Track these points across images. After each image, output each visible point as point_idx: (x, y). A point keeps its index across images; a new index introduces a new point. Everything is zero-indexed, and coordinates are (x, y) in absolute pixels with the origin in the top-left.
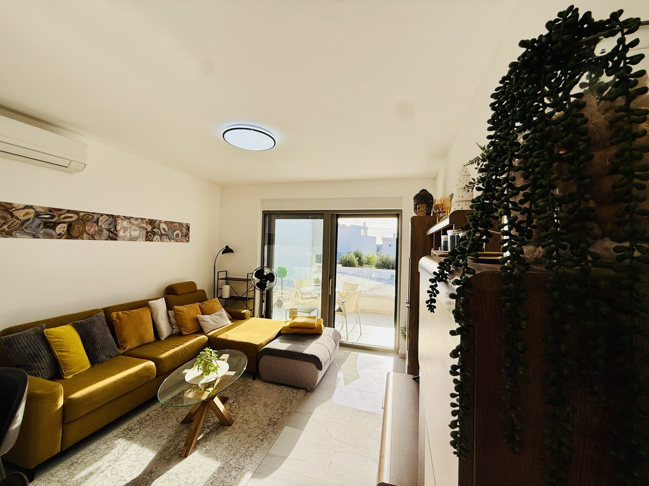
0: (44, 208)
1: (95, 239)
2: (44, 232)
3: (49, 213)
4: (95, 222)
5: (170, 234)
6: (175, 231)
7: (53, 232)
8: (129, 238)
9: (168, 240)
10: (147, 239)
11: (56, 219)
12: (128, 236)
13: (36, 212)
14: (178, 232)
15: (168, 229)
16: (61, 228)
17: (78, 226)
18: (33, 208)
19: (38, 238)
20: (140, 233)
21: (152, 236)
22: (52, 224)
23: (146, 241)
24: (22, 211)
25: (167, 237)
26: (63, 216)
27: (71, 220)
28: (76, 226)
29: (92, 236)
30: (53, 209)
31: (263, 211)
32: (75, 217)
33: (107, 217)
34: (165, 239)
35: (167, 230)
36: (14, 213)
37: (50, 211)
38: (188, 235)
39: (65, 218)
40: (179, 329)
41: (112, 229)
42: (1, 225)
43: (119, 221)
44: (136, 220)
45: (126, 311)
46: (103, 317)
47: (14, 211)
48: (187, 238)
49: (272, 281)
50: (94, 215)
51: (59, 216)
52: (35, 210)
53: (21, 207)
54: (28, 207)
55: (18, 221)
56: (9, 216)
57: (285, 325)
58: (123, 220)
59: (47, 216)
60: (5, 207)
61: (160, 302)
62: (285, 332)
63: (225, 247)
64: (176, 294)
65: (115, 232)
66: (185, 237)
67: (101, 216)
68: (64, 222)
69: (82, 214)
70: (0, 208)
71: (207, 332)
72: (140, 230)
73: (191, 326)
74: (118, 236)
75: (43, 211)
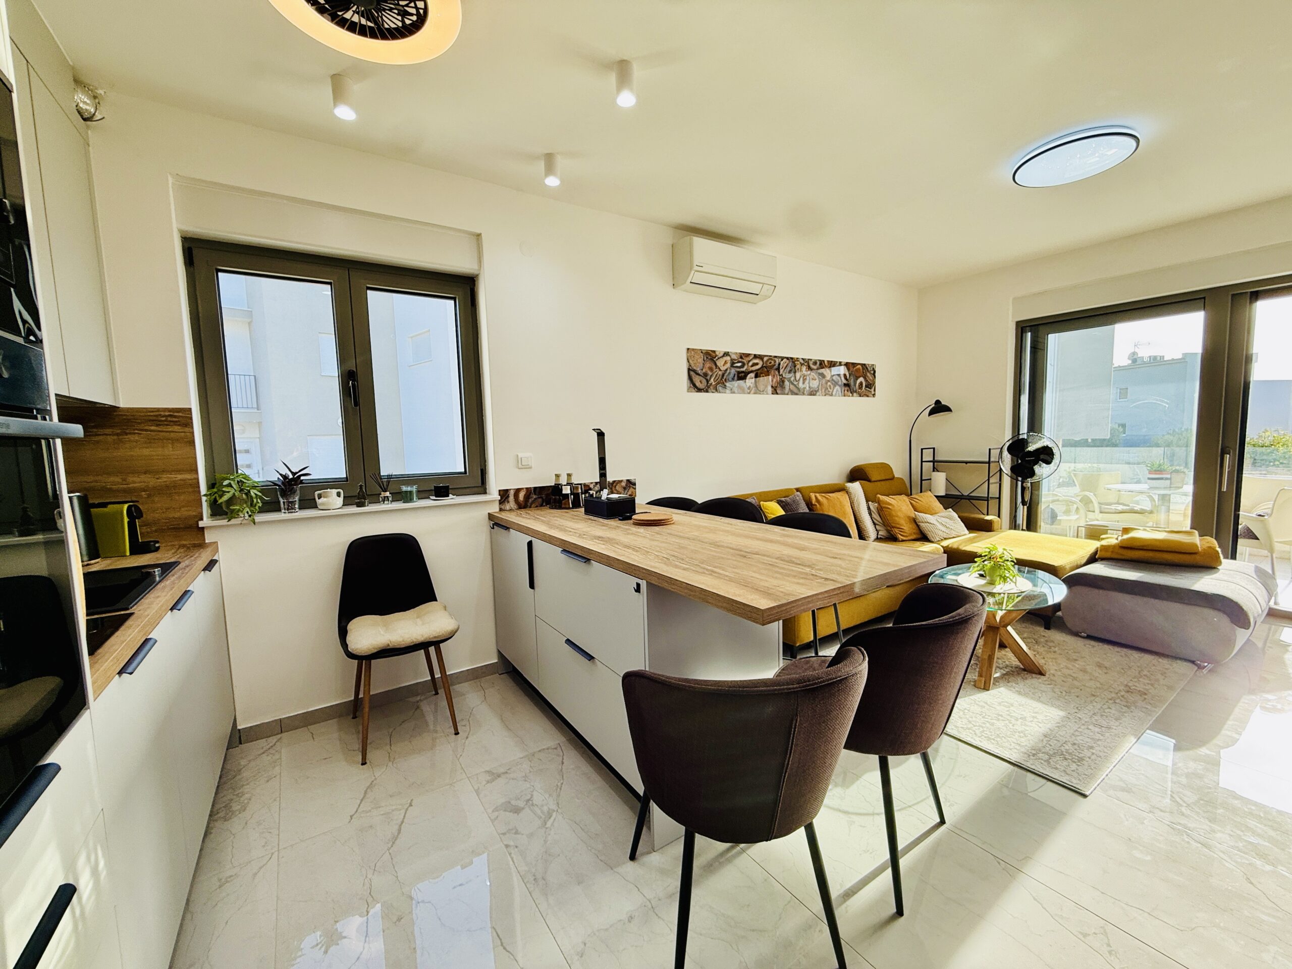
0: (736, 353)
1: (777, 394)
2: (738, 385)
3: (740, 360)
4: (776, 369)
5: (852, 384)
6: (857, 378)
7: (744, 385)
8: (809, 391)
9: (850, 394)
10: (827, 392)
11: (746, 367)
12: (808, 388)
13: (731, 360)
14: (861, 379)
15: (850, 376)
16: (750, 380)
17: (763, 376)
19: (734, 393)
20: (819, 384)
22: (743, 374)
23: (825, 395)
24: (721, 359)
25: (849, 389)
26: (751, 364)
27: (757, 367)
29: (775, 389)
30: (743, 354)
31: (1018, 323)
33: (787, 361)
34: (846, 392)
35: (848, 376)
36: (717, 362)
37: (741, 358)
38: (874, 383)
39: (752, 366)
40: (888, 531)
41: (792, 379)
42: (708, 378)
43: (798, 366)
44: (815, 363)
45: (823, 494)
46: (802, 498)
47: (717, 360)
48: (873, 390)
49: (1048, 462)
50: (776, 359)
51: (748, 364)
52: (730, 357)
53: (721, 354)
54: (726, 354)
55: (720, 373)
56: (714, 367)
57: (1104, 543)
58: (802, 364)
59: (739, 364)
60: (710, 356)
61: (856, 487)
62: (1108, 555)
63: (934, 402)
64: (869, 481)
65: (795, 383)
66: (870, 388)
67: (782, 360)
68: (752, 372)
69: (765, 359)
70: (707, 358)
71: (938, 539)
72: (819, 378)
73: (907, 527)
74: (799, 389)
75: (737, 359)
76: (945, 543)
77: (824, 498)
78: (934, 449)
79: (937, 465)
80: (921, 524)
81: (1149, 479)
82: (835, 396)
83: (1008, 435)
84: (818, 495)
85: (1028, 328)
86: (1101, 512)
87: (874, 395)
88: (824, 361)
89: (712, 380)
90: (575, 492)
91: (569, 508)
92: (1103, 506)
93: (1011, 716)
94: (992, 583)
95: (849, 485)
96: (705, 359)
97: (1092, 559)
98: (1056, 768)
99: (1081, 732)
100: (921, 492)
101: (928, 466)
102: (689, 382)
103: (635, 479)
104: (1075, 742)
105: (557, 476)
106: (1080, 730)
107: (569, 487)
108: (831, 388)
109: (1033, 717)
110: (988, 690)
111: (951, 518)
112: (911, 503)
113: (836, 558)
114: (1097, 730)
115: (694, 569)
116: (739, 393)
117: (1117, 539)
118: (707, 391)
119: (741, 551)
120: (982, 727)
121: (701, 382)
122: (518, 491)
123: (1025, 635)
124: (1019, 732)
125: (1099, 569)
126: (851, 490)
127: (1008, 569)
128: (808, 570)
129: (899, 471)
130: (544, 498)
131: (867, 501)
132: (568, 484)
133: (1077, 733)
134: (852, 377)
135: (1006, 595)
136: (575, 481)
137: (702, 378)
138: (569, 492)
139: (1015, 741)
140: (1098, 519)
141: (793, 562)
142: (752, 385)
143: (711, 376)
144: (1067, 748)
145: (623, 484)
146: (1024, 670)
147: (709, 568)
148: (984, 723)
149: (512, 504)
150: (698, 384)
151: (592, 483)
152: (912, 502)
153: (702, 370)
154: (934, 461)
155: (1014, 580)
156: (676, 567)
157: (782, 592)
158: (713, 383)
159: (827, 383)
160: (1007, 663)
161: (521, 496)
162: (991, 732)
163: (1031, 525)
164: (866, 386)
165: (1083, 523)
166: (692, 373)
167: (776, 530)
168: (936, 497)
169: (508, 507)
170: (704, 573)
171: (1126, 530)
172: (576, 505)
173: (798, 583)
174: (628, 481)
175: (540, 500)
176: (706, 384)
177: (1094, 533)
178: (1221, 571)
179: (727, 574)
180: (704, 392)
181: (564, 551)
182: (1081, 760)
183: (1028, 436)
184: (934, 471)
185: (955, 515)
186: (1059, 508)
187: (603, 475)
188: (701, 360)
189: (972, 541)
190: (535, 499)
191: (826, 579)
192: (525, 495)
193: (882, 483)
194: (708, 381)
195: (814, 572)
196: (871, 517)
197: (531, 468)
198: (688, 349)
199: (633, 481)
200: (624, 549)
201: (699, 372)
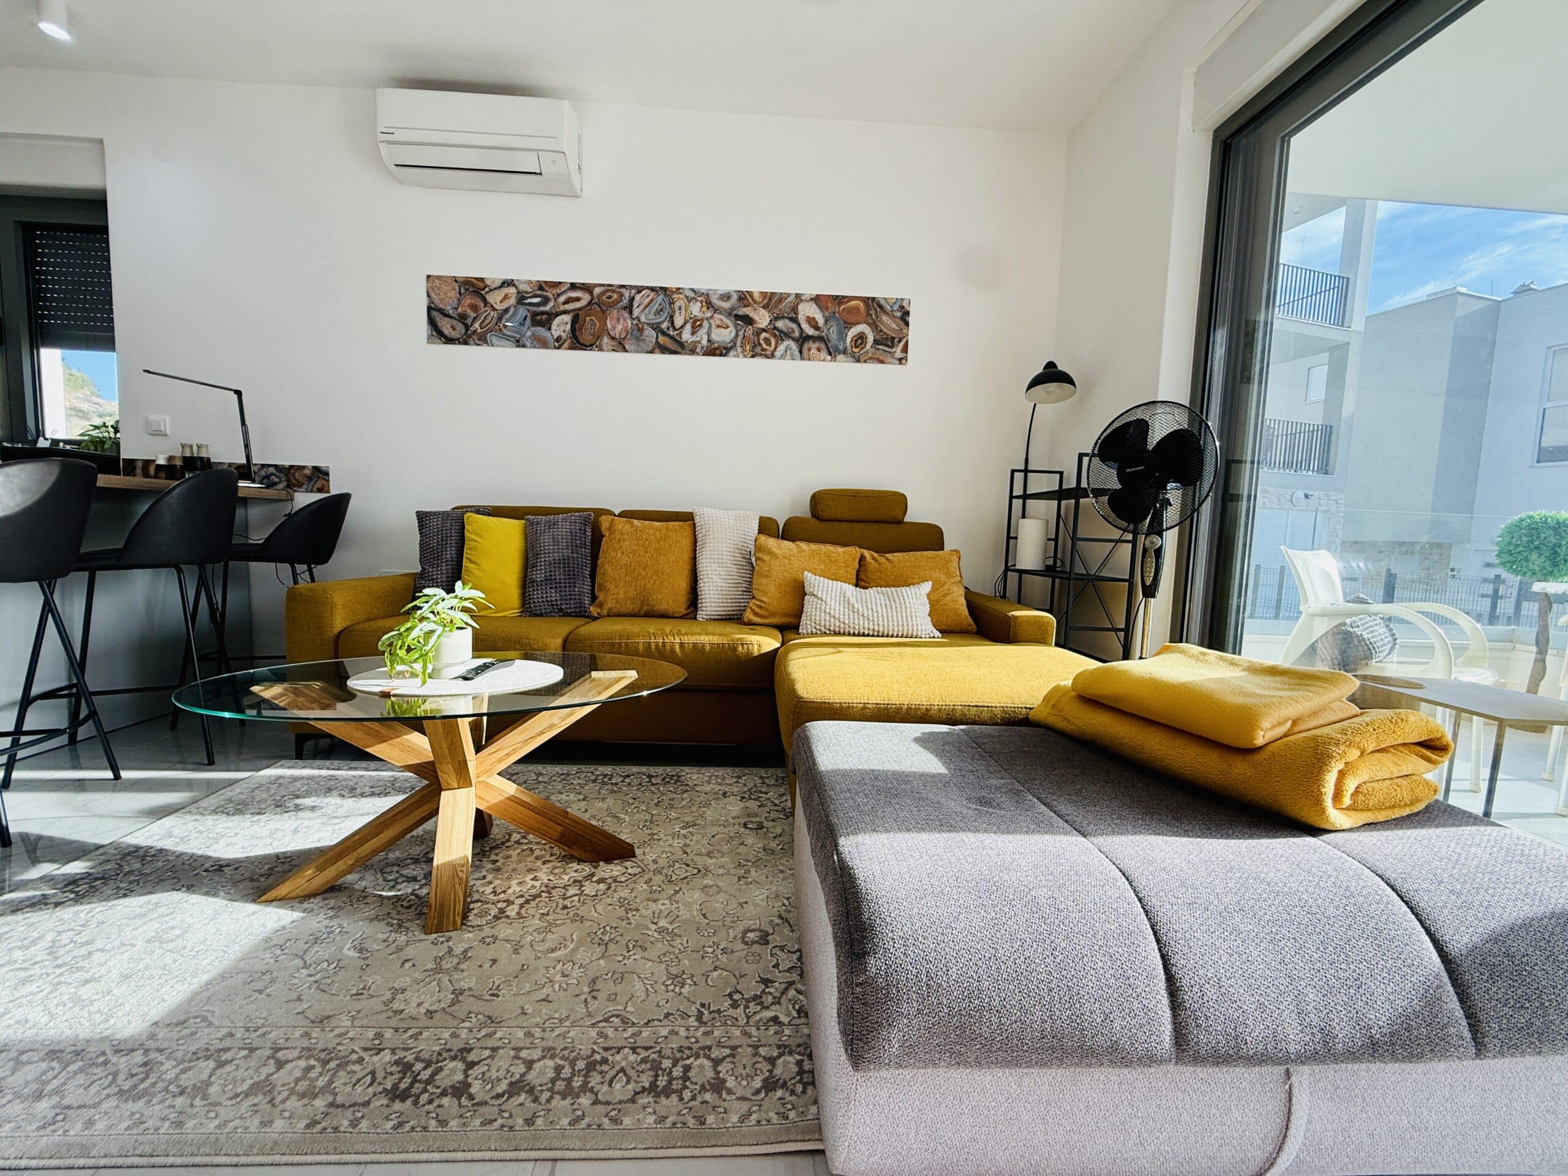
0: (531, 282)
1: (625, 350)
2: (533, 334)
3: (539, 292)
4: (625, 308)
5: (834, 336)
6: (849, 325)
7: (547, 334)
8: (708, 347)
9: (824, 354)
10: (758, 350)
11: (551, 304)
12: (705, 342)
13: (518, 292)
14: (862, 328)
15: (826, 321)
16: (561, 326)
17: (592, 320)
18: (514, 285)
19: (524, 346)
20: (737, 335)
21: (773, 341)
22: (544, 317)
23: (753, 356)
24: (497, 292)
25: (823, 346)
26: (562, 298)
27: (578, 305)
28: (587, 318)
29: (620, 343)
30: (546, 282)
31: (1216, 133)
32: (586, 298)
33: (652, 294)
34: (813, 351)
35: (821, 322)
36: (487, 297)
37: (541, 288)
38: (903, 338)
39: (565, 303)
41: (665, 325)
42: (469, 321)
43: (681, 303)
44: (725, 297)
47: (487, 292)
48: (899, 349)
50: (622, 290)
51: (556, 299)
52: (517, 288)
53: (499, 284)
54: (509, 283)
55: (495, 314)
56: (482, 305)
58: (689, 300)
59: (536, 300)
60: (474, 288)
65: (672, 332)
66: (892, 346)
67: (639, 292)
68: (565, 312)
69: (597, 291)
70: (467, 290)
72: (736, 324)
74: (681, 345)
75: (530, 290)
77: (628, 525)
82: (782, 357)
84: (619, 520)
87: (902, 360)
88: (750, 293)
89: (477, 325)
96: (463, 291)
102: (432, 327)
103: (328, 467)
108: (769, 345)
116: (534, 347)
118: (466, 343)
121: (453, 328)
134: (833, 323)
137: (455, 322)
142: (564, 335)
143: (475, 318)
145: (307, 472)
150: (447, 331)
153: (456, 309)
158: (479, 331)
159: (757, 334)
164: (878, 342)
166: (435, 314)
174: (316, 469)
176: (463, 331)
180: (460, 343)
188: (453, 294)
193: (858, 526)
194: (467, 327)
197: (166, 435)
198: (428, 277)
201: (450, 312)
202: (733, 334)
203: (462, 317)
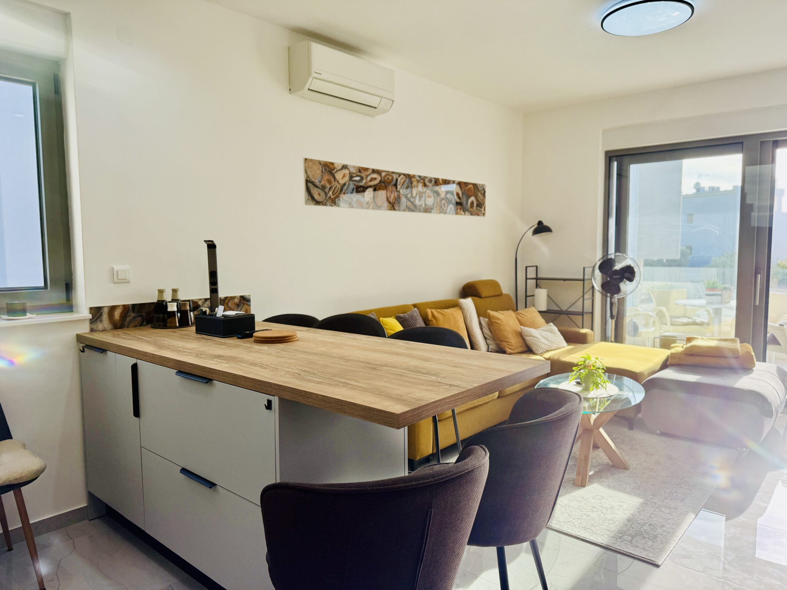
0: (355, 167)
1: (395, 210)
2: (357, 199)
3: (359, 174)
4: (394, 185)
5: (465, 203)
6: (469, 197)
7: (363, 199)
8: (425, 208)
9: (462, 212)
10: (441, 209)
11: (364, 181)
12: (423, 205)
13: (350, 173)
14: (472, 199)
15: (463, 195)
16: (368, 194)
17: (381, 191)
19: (353, 207)
20: (434, 202)
21: (446, 205)
22: (362, 189)
23: (440, 213)
24: (340, 172)
25: (462, 208)
26: (369, 178)
27: (375, 182)
29: (392, 205)
30: (362, 168)
31: (607, 153)
33: (404, 178)
34: (459, 210)
35: (461, 195)
36: (336, 175)
37: (360, 171)
38: (484, 203)
39: (371, 181)
40: (498, 345)
41: (409, 196)
42: (327, 190)
43: (415, 183)
44: (430, 181)
45: (439, 310)
46: (419, 314)
47: (335, 172)
48: (483, 209)
49: (631, 280)
50: (393, 175)
51: (366, 178)
52: (349, 170)
53: (340, 167)
54: (345, 167)
55: (339, 186)
56: (333, 180)
57: (673, 351)
58: (418, 181)
59: (358, 178)
60: (329, 168)
61: (468, 303)
62: (675, 361)
63: (537, 222)
64: (480, 297)
65: (412, 200)
66: (481, 208)
67: (399, 176)
68: (370, 187)
69: (383, 174)
70: (326, 170)
71: (541, 351)
72: (434, 196)
73: (514, 341)
74: (415, 206)
75: (355, 172)
76: (547, 355)
77: (439, 314)
78: (537, 267)
79: (539, 281)
80: (527, 338)
81: (707, 295)
82: (449, 214)
83: (599, 255)
84: (434, 311)
85: (614, 158)
86: (672, 325)
87: (484, 214)
88: (438, 179)
89: (331, 193)
90: (183, 309)
91: (175, 327)
92: (673, 319)
93: (603, 507)
94: (587, 389)
95: (462, 301)
96: (324, 170)
97: (665, 366)
98: (637, 547)
99: (655, 514)
100: (526, 307)
101: (531, 283)
102: (307, 193)
103: (250, 296)
104: (652, 523)
105: (161, 292)
106: (655, 513)
107: (176, 304)
108: (445, 206)
109: (620, 506)
110: (584, 487)
111: (551, 331)
112: (517, 318)
113: (458, 367)
114: (667, 511)
115: (327, 382)
116: (358, 208)
117: (683, 347)
118: (326, 205)
119: (370, 364)
120: (580, 519)
121: (319, 194)
122: (113, 309)
123: (614, 436)
124: (609, 520)
125: (669, 374)
126: (464, 306)
127: (600, 376)
128: (434, 378)
129: (506, 288)
130: (145, 317)
131: (479, 316)
132: (173, 300)
133: (653, 516)
134: (464, 196)
135: (598, 400)
136: (182, 296)
137: (320, 191)
138: (175, 309)
139: (606, 528)
140: (669, 331)
141: (419, 372)
142: (370, 201)
143: (330, 188)
144: (645, 528)
145: (237, 301)
146: (613, 466)
147: (343, 380)
148: (581, 516)
149: (105, 322)
150: (316, 197)
151: (200, 299)
152: (519, 317)
153: (320, 182)
154: (537, 279)
155: (604, 385)
156: (310, 381)
157: (414, 398)
158: (332, 197)
159: (441, 201)
160: (600, 461)
161: (117, 314)
162: (587, 523)
163: (618, 338)
164: (477, 206)
165: (657, 334)
166: (310, 185)
167: (401, 344)
168: (540, 312)
169: (100, 326)
170: (338, 385)
171: (689, 340)
172: (184, 323)
173: (427, 390)
174: (242, 297)
175: (139, 319)
176: (324, 197)
177: (666, 343)
178: (754, 372)
179: (360, 385)
180: (323, 205)
181: (180, 372)
182: (655, 537)
183: (615, 256)
184: (537, 287)
185: (555, 329)
186: (640, 322)
187: (214, 290)
188: (319, 172)
189: (570, 352)
190: (134, 317)
191: (451, 385)
192: (121, 313)
193: (492, 299)
194: (326, 194)
195: (439, 380)
196: (482, 332)
197: (128, 282)
198: (306, 159)
199: (247, 297)
200: (250, 367)
201: (318, 184)
202: (433, 201)
203: (323, 188)
